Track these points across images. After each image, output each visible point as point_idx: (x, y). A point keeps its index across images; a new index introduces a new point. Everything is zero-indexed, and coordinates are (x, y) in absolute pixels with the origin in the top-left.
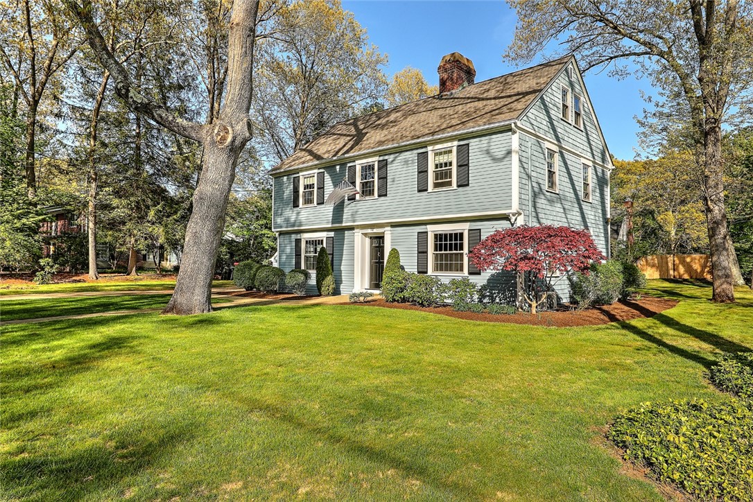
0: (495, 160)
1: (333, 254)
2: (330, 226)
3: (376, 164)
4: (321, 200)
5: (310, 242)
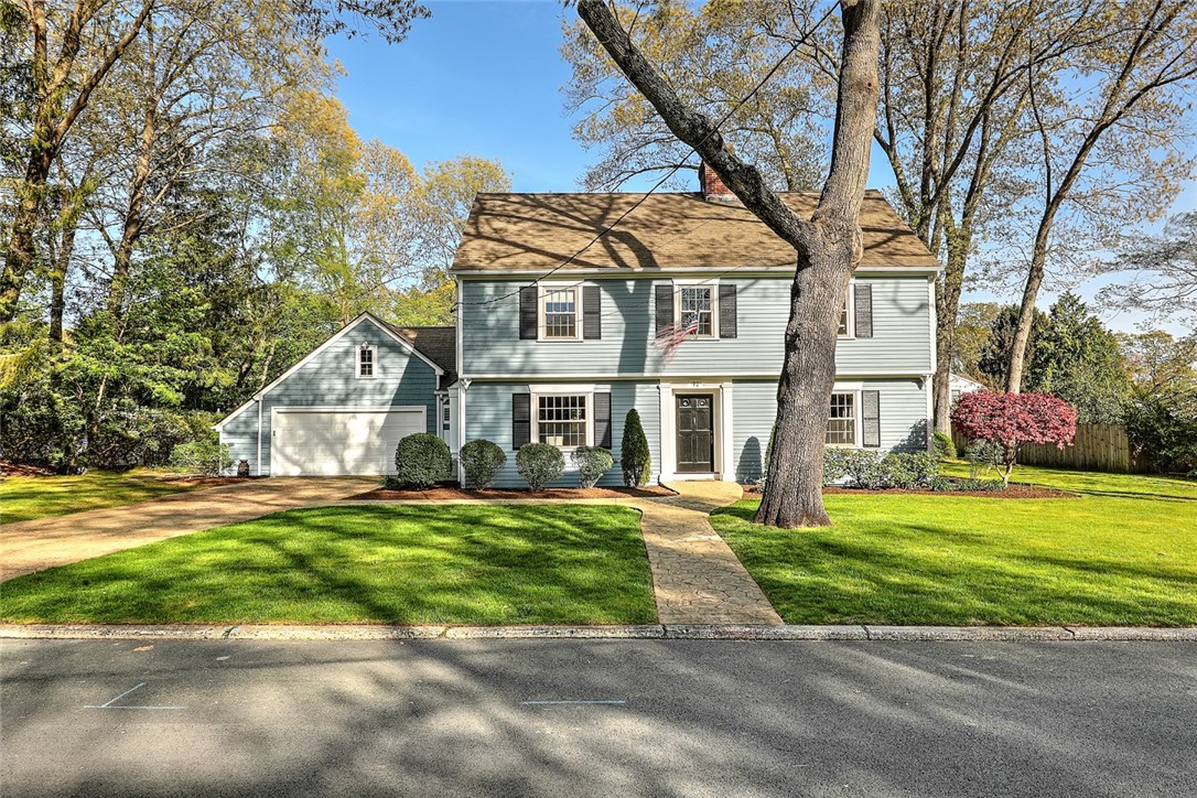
0: (904, 311)
1: (610, 421)
2: (616, 375)
3: (716, 289)
4: (593, 333)
5: (550, 399)
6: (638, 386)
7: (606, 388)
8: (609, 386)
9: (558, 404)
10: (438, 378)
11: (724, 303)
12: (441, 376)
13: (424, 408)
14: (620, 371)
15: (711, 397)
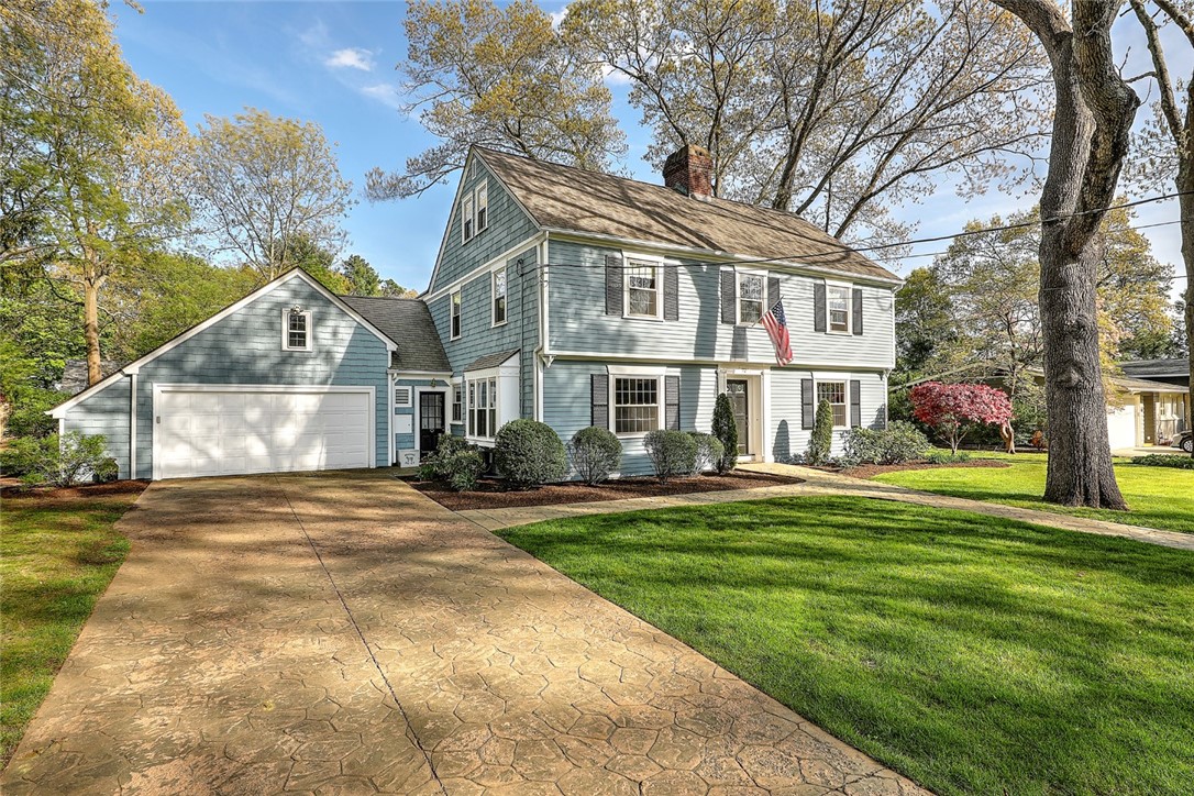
1: (679, 405)
2: (690, 358)
3: (766, 280)
4: (672, 313)
5: (626, 381)
6: (703, 370)
7: (676, 372)
8: (679, 370)
9: (640, 388)
10: (390, 353)
11: (772, 290)
12: (393, 353)
13: (372, 390)
14: (696, 354)
15: (745, 382)
